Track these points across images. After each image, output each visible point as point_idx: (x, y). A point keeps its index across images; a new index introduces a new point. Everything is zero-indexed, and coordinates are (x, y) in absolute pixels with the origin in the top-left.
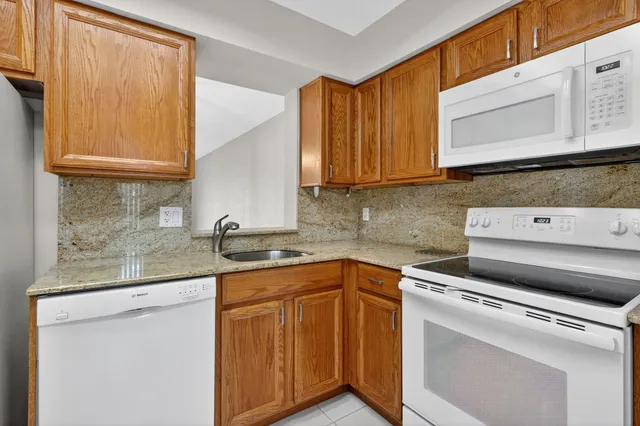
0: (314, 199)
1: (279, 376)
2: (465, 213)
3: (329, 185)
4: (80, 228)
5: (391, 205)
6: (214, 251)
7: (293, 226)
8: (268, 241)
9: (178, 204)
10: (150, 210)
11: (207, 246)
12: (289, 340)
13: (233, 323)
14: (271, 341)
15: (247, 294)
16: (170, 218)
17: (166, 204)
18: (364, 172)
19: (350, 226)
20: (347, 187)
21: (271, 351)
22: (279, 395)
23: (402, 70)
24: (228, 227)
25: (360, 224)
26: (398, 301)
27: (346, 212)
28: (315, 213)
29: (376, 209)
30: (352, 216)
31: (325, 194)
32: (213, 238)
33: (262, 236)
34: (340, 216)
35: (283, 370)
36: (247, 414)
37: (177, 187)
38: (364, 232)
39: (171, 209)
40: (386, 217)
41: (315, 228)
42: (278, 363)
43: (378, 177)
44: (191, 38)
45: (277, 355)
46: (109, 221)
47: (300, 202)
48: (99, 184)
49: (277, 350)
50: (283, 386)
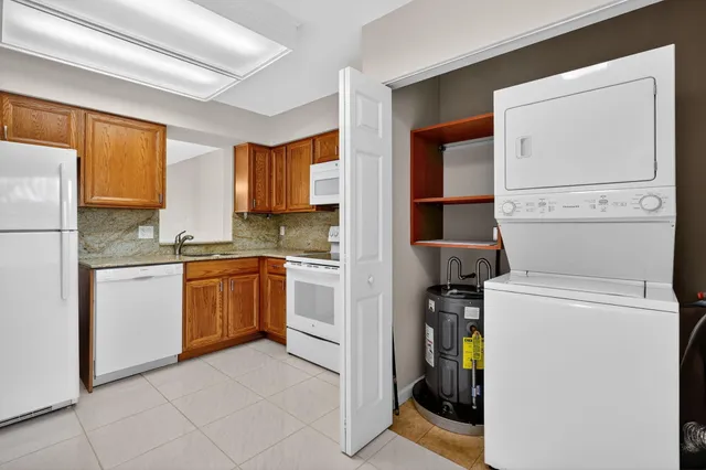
0: (243, 221)
1: (219, 321)
2: (328, 230)
3: (254, 212)
4: (89, 238)
5: (297, 224)
6: (175, 254)
7: (230, 239)
8: (212, 249)
9: (150, 224)
10: (133, 228)
11: (170, 251)
12: (225, 302)
13: (193, 289)
14: (214, 299)
15: (201, 273)
16: (145, 233)
17: (143, 223)
18: (277, 204)
19: (271, 239)
20: (268, 214)
21: (214, 306)
22: (219, 332)
23: (297, 145)
24: (185, 238)
25: (279, 238)
26: (285, 275)
27: (268, 229)
28: (245, 230)
29: (288, 228)
30: (273, 232)
31: (252, 217)
32: (174, 246)
33: (208, 245)
34: (264, 232)
35: (222, 317)
36: (199, 340)
37: (149, 213)
38: (281, 243)
39: (145, 227)
40: (293, 233)
41: (245, 240)
42: (218, 314)
43: (284, 208)
44: (165, 126)
45: (218, 309)
46: (106, 234)
47: (234, 223)
48: (101, 212)
49: (218, 306)
50: (222, 326)
